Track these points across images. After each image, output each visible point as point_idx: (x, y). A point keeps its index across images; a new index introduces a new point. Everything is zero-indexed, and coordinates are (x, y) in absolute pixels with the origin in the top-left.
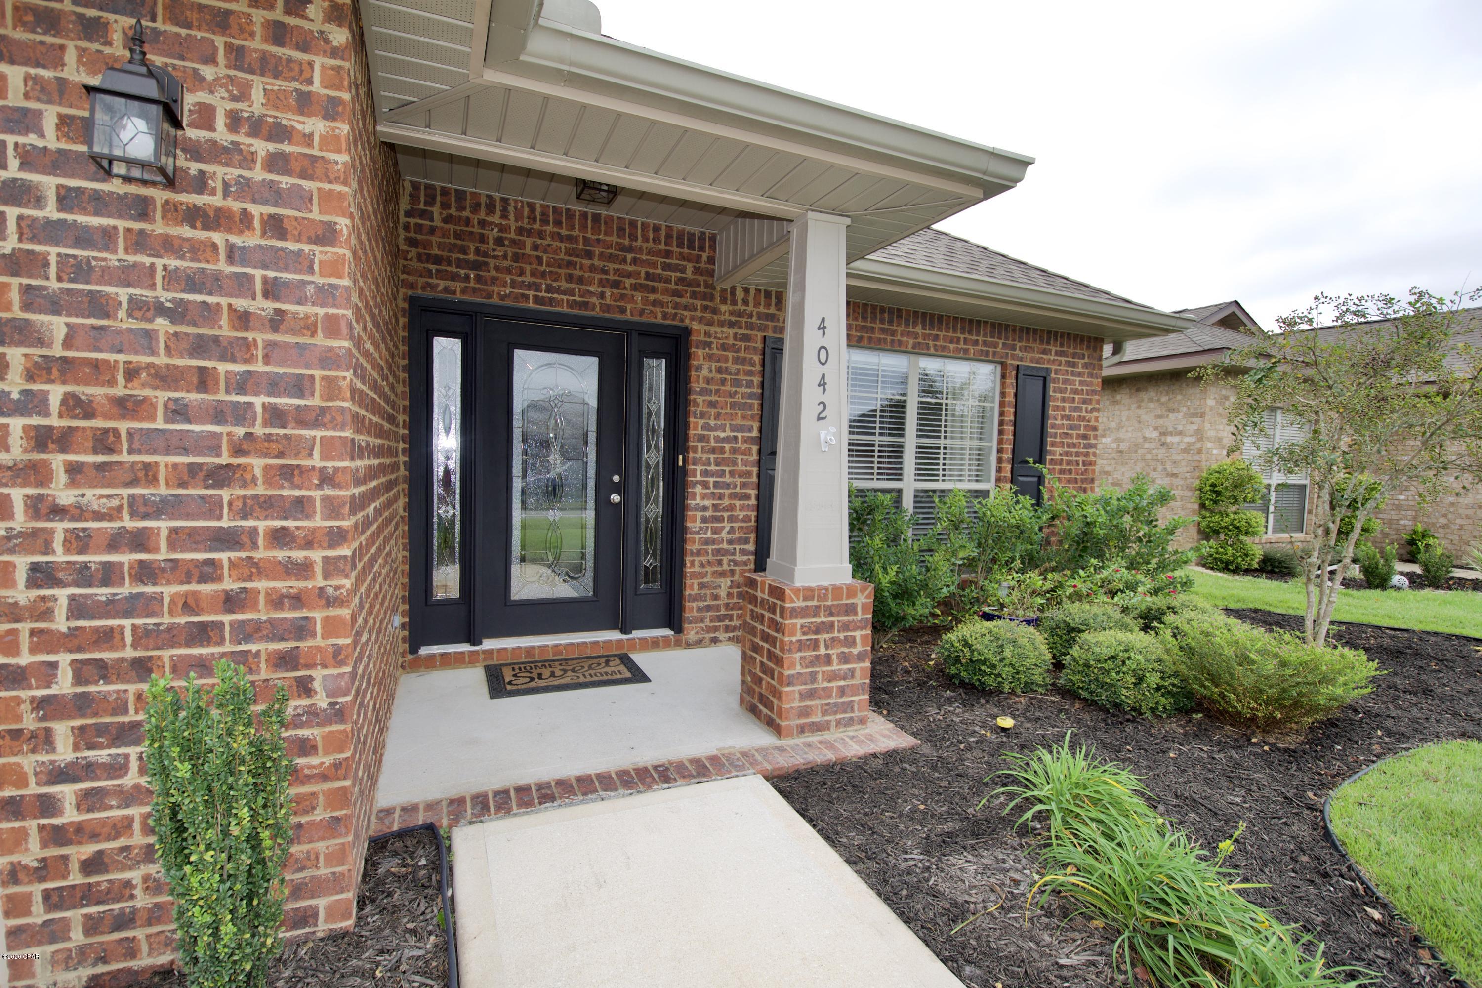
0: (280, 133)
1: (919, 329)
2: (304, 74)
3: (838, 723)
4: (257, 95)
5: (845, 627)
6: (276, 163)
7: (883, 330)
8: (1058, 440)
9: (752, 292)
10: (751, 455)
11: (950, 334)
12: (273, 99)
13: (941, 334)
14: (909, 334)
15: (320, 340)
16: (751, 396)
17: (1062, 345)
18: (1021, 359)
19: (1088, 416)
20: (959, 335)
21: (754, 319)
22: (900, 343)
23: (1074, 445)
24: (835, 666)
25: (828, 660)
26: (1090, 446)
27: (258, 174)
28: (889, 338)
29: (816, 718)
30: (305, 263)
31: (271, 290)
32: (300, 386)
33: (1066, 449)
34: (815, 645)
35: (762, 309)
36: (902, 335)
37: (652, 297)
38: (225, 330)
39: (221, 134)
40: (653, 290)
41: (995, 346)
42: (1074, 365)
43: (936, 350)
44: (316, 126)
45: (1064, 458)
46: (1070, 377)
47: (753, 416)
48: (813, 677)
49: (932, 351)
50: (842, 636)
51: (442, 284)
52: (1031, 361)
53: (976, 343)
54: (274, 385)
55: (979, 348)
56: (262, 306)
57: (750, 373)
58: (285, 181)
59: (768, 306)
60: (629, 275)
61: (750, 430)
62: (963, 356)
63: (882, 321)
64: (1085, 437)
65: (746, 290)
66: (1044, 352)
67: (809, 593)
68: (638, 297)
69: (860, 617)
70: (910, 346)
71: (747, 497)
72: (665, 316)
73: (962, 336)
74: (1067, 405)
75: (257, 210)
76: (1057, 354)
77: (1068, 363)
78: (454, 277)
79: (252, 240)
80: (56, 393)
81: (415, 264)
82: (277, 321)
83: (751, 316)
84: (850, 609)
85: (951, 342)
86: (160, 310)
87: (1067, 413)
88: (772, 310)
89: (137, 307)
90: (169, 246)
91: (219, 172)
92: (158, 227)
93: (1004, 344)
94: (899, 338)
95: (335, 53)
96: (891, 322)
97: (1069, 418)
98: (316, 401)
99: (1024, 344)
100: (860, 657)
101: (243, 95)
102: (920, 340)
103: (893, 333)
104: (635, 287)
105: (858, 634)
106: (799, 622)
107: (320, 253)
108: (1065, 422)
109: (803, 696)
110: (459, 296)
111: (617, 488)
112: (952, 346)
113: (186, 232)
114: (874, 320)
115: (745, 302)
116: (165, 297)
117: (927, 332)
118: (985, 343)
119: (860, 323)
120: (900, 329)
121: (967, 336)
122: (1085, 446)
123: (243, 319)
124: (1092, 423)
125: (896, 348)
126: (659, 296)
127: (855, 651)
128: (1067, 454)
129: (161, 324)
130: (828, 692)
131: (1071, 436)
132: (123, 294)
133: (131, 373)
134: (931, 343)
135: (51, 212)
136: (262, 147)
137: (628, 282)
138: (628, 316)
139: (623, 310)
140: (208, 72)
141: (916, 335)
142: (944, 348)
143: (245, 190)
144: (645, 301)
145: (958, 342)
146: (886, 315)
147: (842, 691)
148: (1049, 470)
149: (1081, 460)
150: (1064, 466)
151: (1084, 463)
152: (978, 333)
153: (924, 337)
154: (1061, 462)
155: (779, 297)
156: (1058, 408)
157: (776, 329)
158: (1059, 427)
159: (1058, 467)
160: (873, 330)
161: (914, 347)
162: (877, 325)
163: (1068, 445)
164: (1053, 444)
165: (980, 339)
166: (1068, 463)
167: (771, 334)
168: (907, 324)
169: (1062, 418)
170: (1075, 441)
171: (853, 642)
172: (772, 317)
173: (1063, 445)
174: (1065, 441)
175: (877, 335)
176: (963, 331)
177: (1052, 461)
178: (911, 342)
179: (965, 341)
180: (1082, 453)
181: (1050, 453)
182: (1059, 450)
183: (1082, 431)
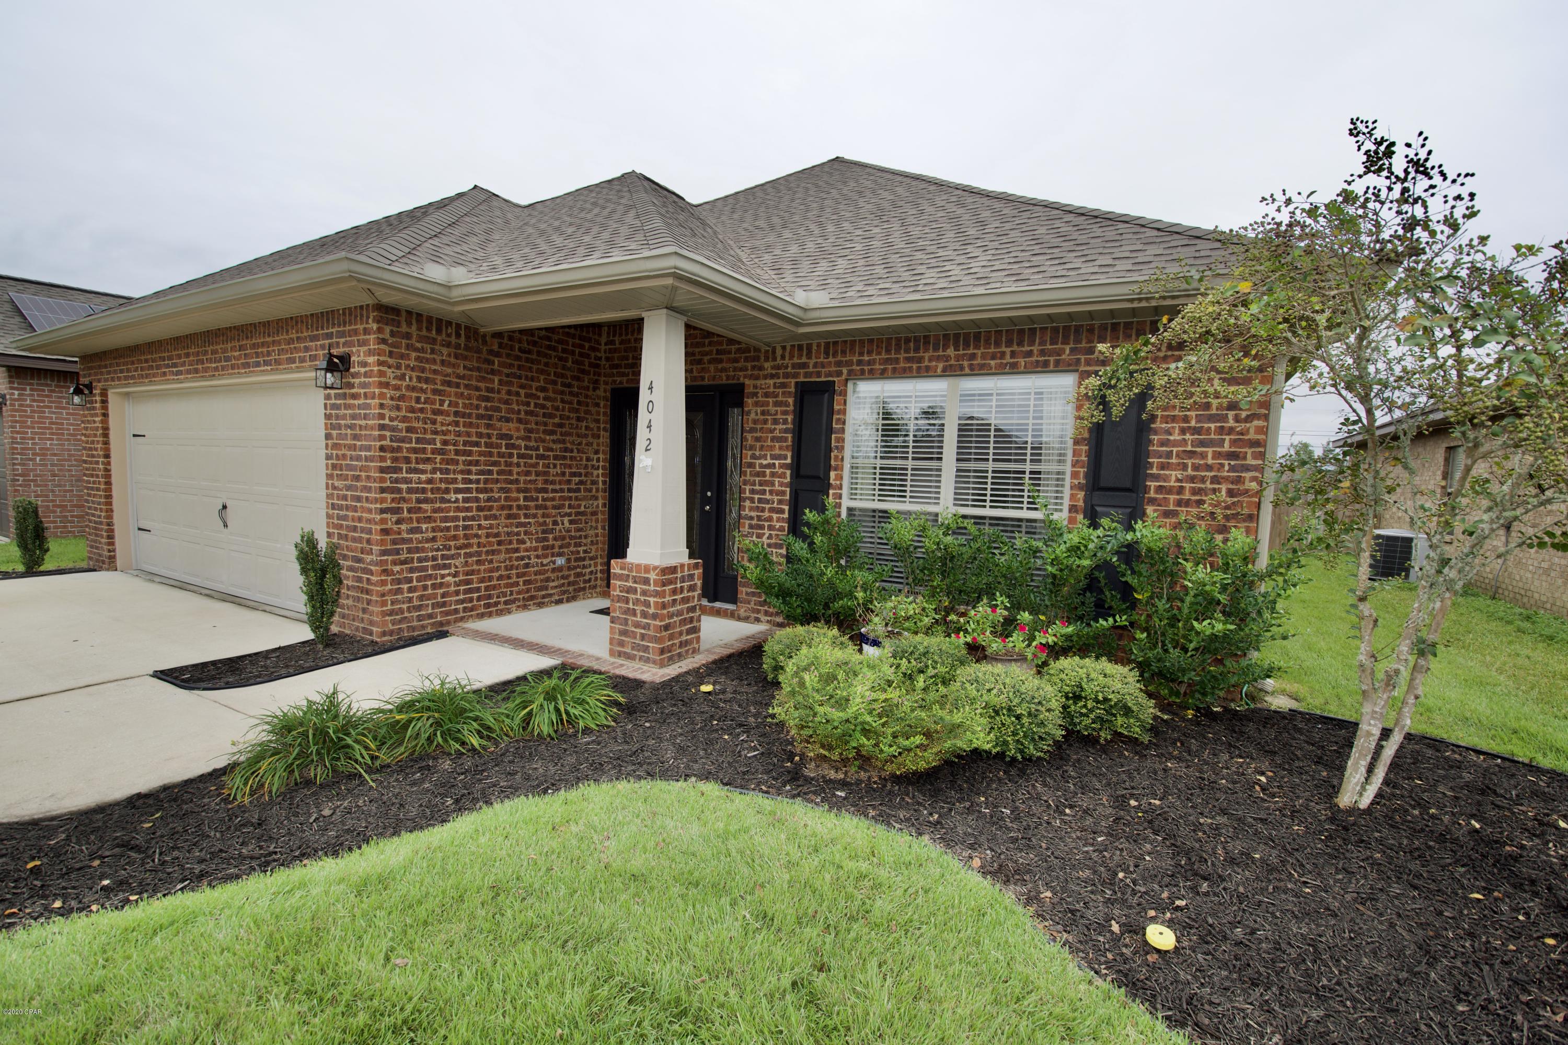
0: (365, 364)
1: (951, 352)
2: (368, 341)
3: (641, 658)
4: (361, 354)
5: (643, 593)
6: (365, 375)
7: (908, 360)
8: (1174, 460)
9: (788, 348)
10: (785, 478)
11: (992, 350)
12: (364, 354)
13: (979, 352)
14: (938, 359)
15: (373, 432)
16: (786, 431)
19: (1240, 427)
20: (1004, 349)
21: (789, 370)
22: (928, 369)
23: (1209, 468)
24: (639, 618)
25: (634, 613)
27: (362, 380)
28: (915, 366)
29: (628, 650)
30: (369, 407)
31: (365, 417)
32: (370, 448)
33: (1190, 472)
34: (627, 601)
35: (796, 360)
36: (930, 360)
37: (720, 366)
38: (358, 431)
39: (357, 369)
40: (721, 361)
41: (1059, 353)
43: (972, 370)
44: (371, 359)
45: (1187, 485)
47: (787, 447)
48: (626, 622)
49: (967, 371)
50: (642, 598)
51: (619, 379)
53: (1030, 354)
54: (366, 448)
55: (1034, 358)
56: (363, 423)
57: (785, 413)
58: (366, 380)
59: (800, 356)
60: (707, 354)
61: (785, 458)
62: (1014, 370)
63: (907, 351)
64: (1233, 456)
65: (784, 348)
68: (712, 367)
70: (939, 370)
71: (782, 511)
72: (728, 378)
73: (1008, 350)
74: (1193, 413)
75: (362, 391)
78: (623, 375)
79: (361, 401)
80: (334, 453)
81: (608, 371)
82: (366, 427)
83: (787, 367)
84: (646, 581)
85: (993, 358)
86: (349, 427)
87: (1193, 423)
88: (804, 360)
89: (346, 426)
90: (350, 407)
91: (357, 381)
92: (348, 402)
93: (1073, 350)
94: (926, 363)
95: (375, 332)
96: (917, 350)
97: (1196, 431)
98: (372, 453)
100: (654, 617)
101: (359, 356)
102: (952, 362)
103: (920, 360)
104: (710, 362)
105: (652, 600)
106: (619, 583)
107: (373, 402)
108: (1188, 436)
109: (620, 632)
110: (625, 385)
111: (707, 501)
112: (993, 363)
114: (898, 351)
115: (783, 357)
116: (349, 422)
117: (961, 352)
118: (1042, 353)
119: (884, 356)
120: (927, 355)
121: (1015, 348)
122: (1232, 469)
123: (361, 427)
125: (925, 373)
126: (724, 365)
127: (651, 611)
128: (1192, 479)
129: (349, 431)
130: (634, 635)
131: (1203, 456)
132: (343, 422)
133: (345, 446)
134: (966, 363)
136: (362, 371)
137: (706, 358)
138: (706, 382)
139: (703, 378)
140: (354, 350)
141: (948, 358)
142: (982, 367)
143: (360, 385)
144: (717, 370)
145: (1003, 355)
146: (912, 345)
147: (643, 637)
148: (1152, 501)
149: (1224, 488)
150: (1187, 496)
151: (1230, 493)
152: (1032, 343)
153: (958, 358)
154: (1181, 490)
155: (809, 347)
156: (1174, 419)
157: (806, 375)
158: (1175, 443)
159: (1172, 497)
160: (897, 361)
161: (944, 370)
162: (902, 355)
163: (1196, 468)
164: (1163, 467)
165: (1035, 348)
166: (1194, 492)
167: (802, 379)
168: (936, 349)
169: (1183, 431)
170: (1210, 461)
171: (649, 606)
172: (805, 365)
173: (1184, 467)
174: (1189, 462)
175: (902, 365)
176: (1009, 343)
177: (1160, 489)
178: (941, 366)
179: (1013, 354)
180: (1226, 479)
181: (1156, 478)
182: (1173, 474)
183: (1227, 447)
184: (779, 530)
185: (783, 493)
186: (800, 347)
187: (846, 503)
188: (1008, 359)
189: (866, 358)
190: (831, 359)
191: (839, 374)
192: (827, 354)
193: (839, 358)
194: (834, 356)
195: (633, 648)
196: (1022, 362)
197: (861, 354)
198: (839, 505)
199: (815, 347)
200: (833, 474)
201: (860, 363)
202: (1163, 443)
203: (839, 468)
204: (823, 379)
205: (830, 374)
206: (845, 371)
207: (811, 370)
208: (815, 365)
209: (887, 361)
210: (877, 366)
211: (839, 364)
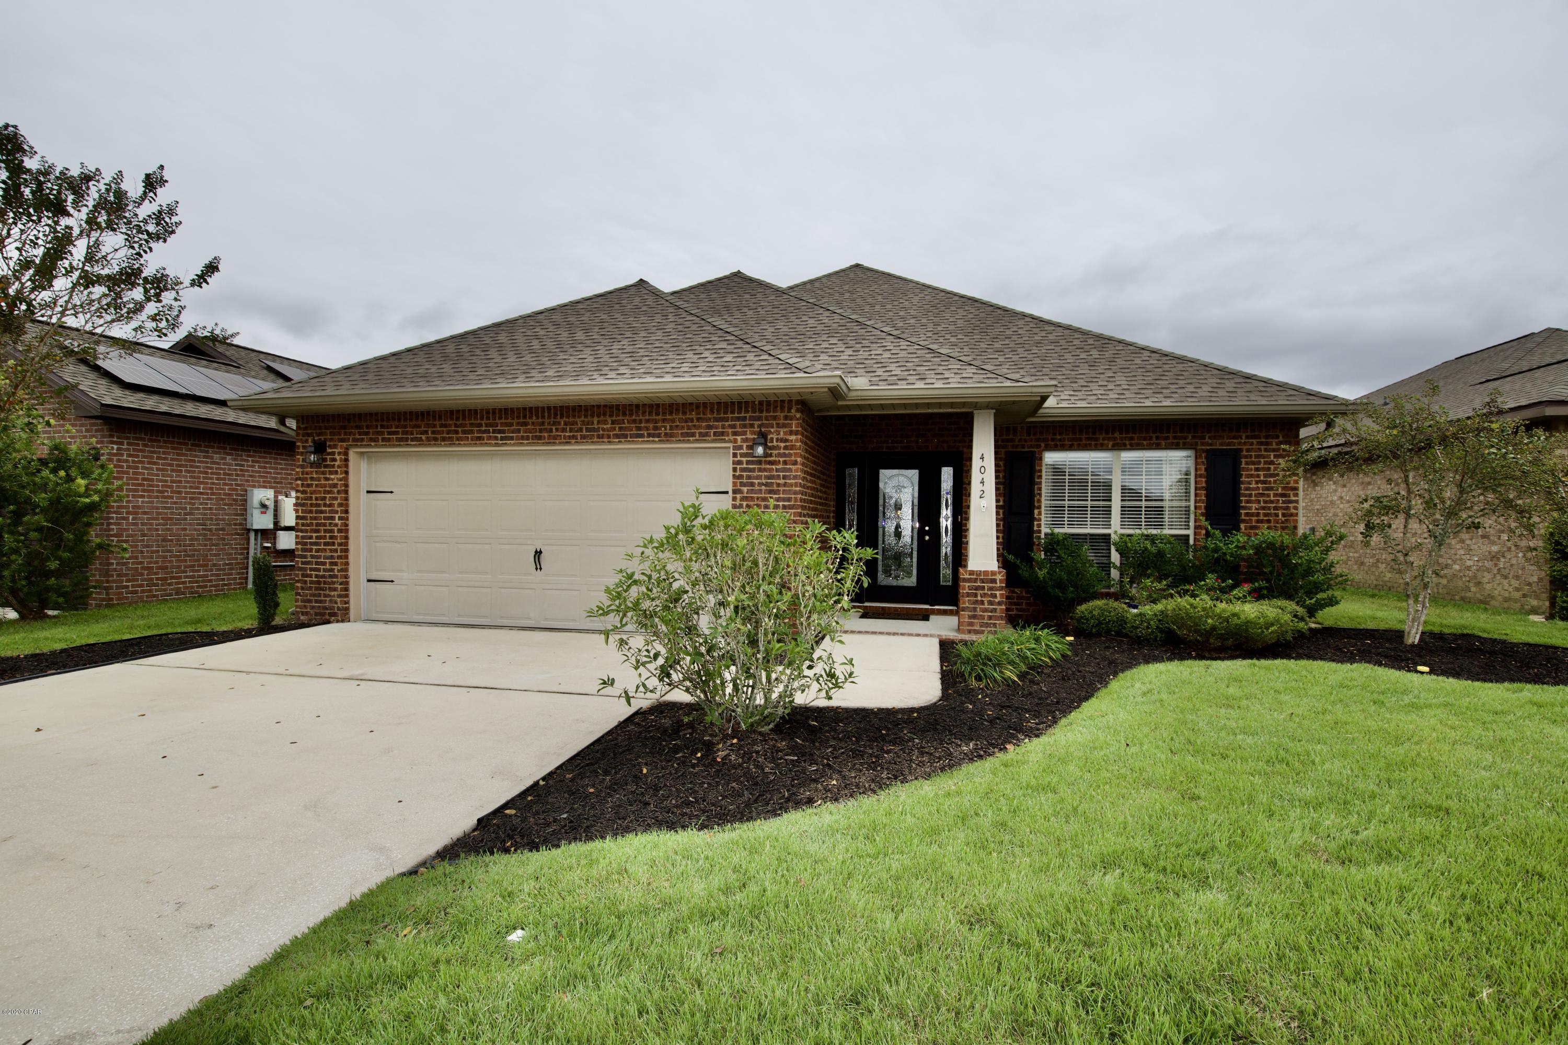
0: (786, 441)
1: (1117, 435)
2: (790, 426)
4: (782, 433)
5: (991, 589)
6: (786, 448)
7: (1087, 439)
8: (1253, 498)
10: (999, 514)
11: (1144, 435)
12: (785, 433)
13: (1136, 436)
14: (1109, 439)
15: (794, 488)
16: (998, 483)
17: (1253, 431)
18: (1211, 445)
19: (1286, 480)
20: (1151, 435)
21: (1000, 442)
22: (1102, 445)
23: (1272, 502)
24: (986, 606)
25: (982, 603)
26: (1291, 502)
27: (782, 451)
28: (1093, 443)
29: (977, 628)
30: (790, 470)
31: (784, 477)
32: (789, 500)
33: (1262, 505)
34: (976, 595)
35: (1004, 437)
36: (1104, 439)
37: (942, 439)
38: (775, 488)
39: (775, 443)
40: (943, 435)
41: (1186, 438)
42: (1267, 444)
43: (1132, 446)
44: (793, 437)
45: (1261, 512)
46: (1263, 453)
48: (975, 609)
49: (1128, 447)
50: (989, 593)
51: (848, 446)
52: (1222, 444)
53: (1167, 438)
54: (784, 500)
55: (1170, 441)
56: (782, 481)
57: (998, 471)
58: (787, 452)
59: (1008, 434)
60: (930, 430)
61: (999, 501)
63: (1087, 433)
64: (1283, 495)
66: (1234, 438)
67: (972, 573)
68: (935, 439)
69: (998, 585)
70: (1110, 446)
72: (949, 447)
73: (1154, 436)
74: (1261, 473)
75: (781, 459)
76: (1247, 437)
77: (1261, 443)
79: (780, 466)
80: (745, 503)
82: (785, 485)
84: (994, 581)
85: (1145, 440)
86: (763, 484)
87: (1262, 478)
88: (1011, 437)
89: (759, 484)
90: (765, 470)
91: (775, 452)
92: (763, 466)
93: (1193, 437)
94: (1101, 442)
95: (798, 419)
96: (1094, 433)
97: (1264, 482)
98: (792, 503)
99: (1213, 434)
100: (1000, 603)
101: (779, 434)
102: (1119, 441)
103: (1096, 439)
104: (933, 435)
105: (998, 593)
106: (967, 584)
107: (793, 467)
108: (1260, 485)
109: (970, 617)
111: (927, 533)
112: (1145, 442)
113: (768, 466)
114: (1082, 435)
116: (764, 481)
117: (1124, 436)
118: (1175, 438)
119: (1071, 436)
120: (1101, 437)
121: (1158, 434)
122: (1284, 502)
123: (778, 485)
124: (1292, 484)
126: (946, 438)
127: (997, 600)
128: (1264, 508)
129: (763, 487)
130: (983, 617)
131: (1268, 496)
132: (756, 481)
133: (758, 499)
134: (1127, 442)
135: (745, 466)
136: (782, 445)
137: (930, 433)
138: (930, 449)
139: (927, 447)
140: (772, 430)
141: (1115, 439)
142: (1138, 444)
143: (779, 455)
144: (939, 441)
145: (1151, 438)
147: (990, 618)
148: (1244, 521)
149: (1280, 513)
150: (1261, 518)
151: (1284, 515)
152: (1168, 432)
153: (1122, 439)
154: (1258, 514)
155: (1015, 430)
156: (1252, 476)
157: (1013, 446)
158: (1253, 489)
159: (1254, 518)
160: (1080, 439)
161: (1113, 446)
162: (1084, 436)
163: (1265, 502)
164: (1248, 502)
165: (1171, 435)
166: (1265, 515)
167: (1010, 449)
168: (1107, 433)
169: (1257, 482)
170: (1272, 498)
171: (995, 596)
172: (1011, 440)
173: (1259, 502)
174: (1261, 499)
175: (1084, 442)
176: (1154, 432)
177: (1247, 514)
178: (1111, 443)
179: (1157, 438)
180: (1281, 508)
181: (1245, 508)
182: (1254, 506)
183: (1280, 491)
186: (1008, 429)
187: (1045, 530)
188: (1154, 441)
189: (1058, 437)
190: (1032, 437)
191: (1039, 446)
192: (1029, 434)
193: (1038, 436)
194: (1034, 435)
195: (981, 626)
196: (1163, 443)
197: (1054, 434)
198: (1040, 532)
199: (1019, 429)
200: (1036, 511)
201: (1053, 440)
202: (1247, 489)
203: (1039, 507)
204: (1026, 450)
205: (1031, 446)
206: (1043, 445)
207: (1017, 443)
208: (1020, 440)
209: (1073, 439)
210: (1066, 442)
211: (1038, 440)
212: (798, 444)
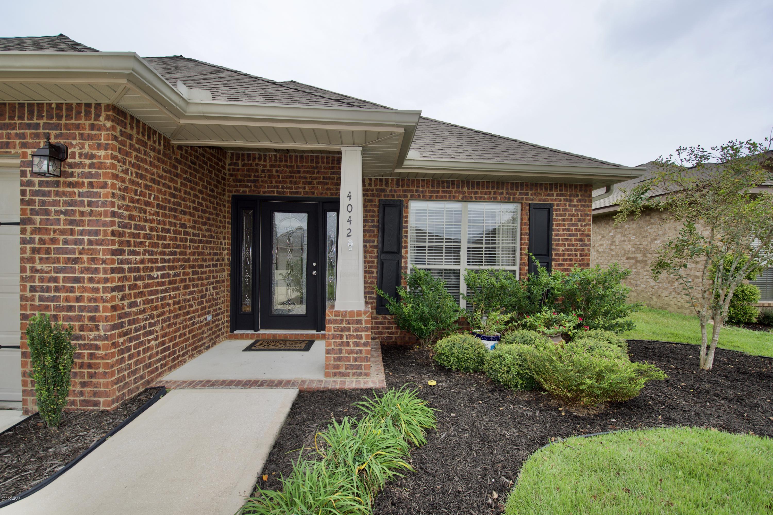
0: (92, 157)
1: (465, 189)
2: (98, 137)
3: (354, 374)
4: (87, 147)
5: (356, 330)
6: (92, 166)
7: (444, 192)
8: (561, 242)
9: (373, 180)
10: (373, 253)
11: (485, 190)
12: (91, 147)
13: (479, 191)
14: (459, 192)
15: (103, 218)
16: (373, 226)
17: (561, 190)
18: (532, 200)
19: (583, 229)
20: (490, 190)
21: (374, 192)
22: (454, 197)
23: (573, 245)
24: (352, 348)
25: (348, 344)
26: (586, 245)
27: (87, 170)
28: (447, 195)
29: (343, 370)
30: (97, 195)
31: (90, 204)
32: (97, 233)
33: (567, 247)
34: (341, 337)
35: (378, 187)
36: (455, 193)
37: (326, 187)
38: (78, 217)
39: (77, 160)
40: (327, 184)
41: (515, 194)
42: (570, 201)
43: (476, 199)
44: (102, 153)
45: (566, 252)
46: (568, 208)
47: (374, 236)
48: (340, 351)
49: (474, 199)
50: (355, 334)
52: (540, 200)
53: (502, 193)
54: (90, 233)
55: (504, 196)
56: (87, 209)
57: (373, 216)
58: (94, 171)
59: (381, 185)
60: (316, 178)
61: (373, 242)
62: (494, 200)
63: (443, 187)
64: (581, 240)
65: (370, 180)
66: (548, 195)
67: (338, 314)
68: (320, 187)
69: (364, 325)
70: (460, 198)
71: (372, 273)
72: (332, 194)
73: (492, 191)
74: (566, 223)
75: (86, 181)
76: (557, 195)
77: (566, 200)
79: (84, 190)
80: (37, 237)
82: (91, 214)
83: (373, 190)
84: (359, 322)
85: (486, 194)
86: (62, 212)
87: (567, 227)
88: (384, 187)
89: (57, 212)
90: (64, 194)
91: (77, 171)
92: (61, 189)
93: (520, 193)
94: (453, 194)
95: (108, 130)
96: (448, 187)
97: (568, 230)
98: (101, 237)
99: (534, 192)
100: (365, 345)
101: (83, 148)
102: (466, 195)
103: (450, 192)
104: (318, 183)
105: (363, 334)
106: (333, 326)
107: (103, 191)
108: (565, 232)
109: (335, 360)
111: (315, 269)
112: (486, 196)
113: (68, 189)
114: (438, 187)
115: (370, 185)
116: (63, 208)
117: (471, 190)
118: (507, 193)
119: (431, 189)
120: (453, 190)
121: (495, 190)
122: (581, 246)
123: (82, 214)
124: (586, 232)
125: (453, 199)
126: (329, 186)
127: (362, 341)
128: (567, 250)
129: (62, 217)
130: (348, 359)
131: (571, 240)
132: (53, 208)
133: (55, 231)
134: (473, 196)
135: (37, 188)
136: (88, 162)
137: (315, 181)
138: (316, 196)
139: (313, 193)
140: (74, 142)
141: (464, 193)
142: (481, 198)
143: (83, 175)
144: (323, 188)
145: (490, 193)
146: (446, 184)
147: (356, 359)
148: (554, 260)
149: (578, 253)
150: (566, 257)
151: (581, 255)
152: (503, 189)
153: (469, 193)
154: (564, 255)
155: (387, 181)
156: (560, 225)
157: (385, 196)
158: (561, 235)
159: (561, 258)
160: (438, 192)
161: (463, 198)
162: (441, 189)
163: (569, 245)
164: (557, 245)
165: (504, 191)
166: (569, 255)
167: (383, 198)
168: (458, 187)
169: (563, 230)
170: (573, 243)
172: (383, 190)
173: (564, 245)
174: (566, 243)
175: (441, 194)
176: (493, 188)
177: (556, 254)
178: (461, 196)
179: (495, 193)
180: (579, 249)
181: (555, 250)
182: (561, 248)
183: (579, 237)
184: (370, 283)
185: (373, 262)
186: (381, 180)
187: (410, 266)
188: (492, 195)
189: (421, 189)
190: (400, 188)
191: (406, 196)
192: (398, 185)
193: (405, 188)
194: (402, 186)
195: (347, 368)
196: (499, 197)
197: (418, 187)
198: (406, 268)
199: (390, 181)
200: (403, 251)
201: (417, 191)
202: (557, 235)
203: (406, 247)
204: (395, 199)
205: (400, 196)
206: (409, 195)
207: (388, 193)
208: (391, 191)
209: (432, 191)
210: (427, 194)
211: (405, 191)
212: (109, 161)
